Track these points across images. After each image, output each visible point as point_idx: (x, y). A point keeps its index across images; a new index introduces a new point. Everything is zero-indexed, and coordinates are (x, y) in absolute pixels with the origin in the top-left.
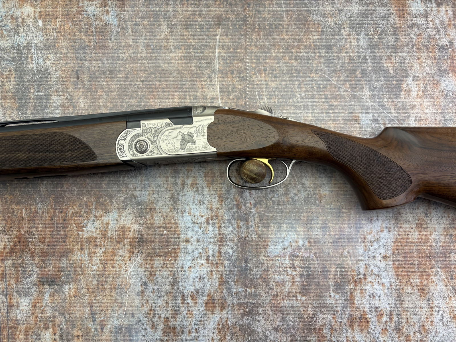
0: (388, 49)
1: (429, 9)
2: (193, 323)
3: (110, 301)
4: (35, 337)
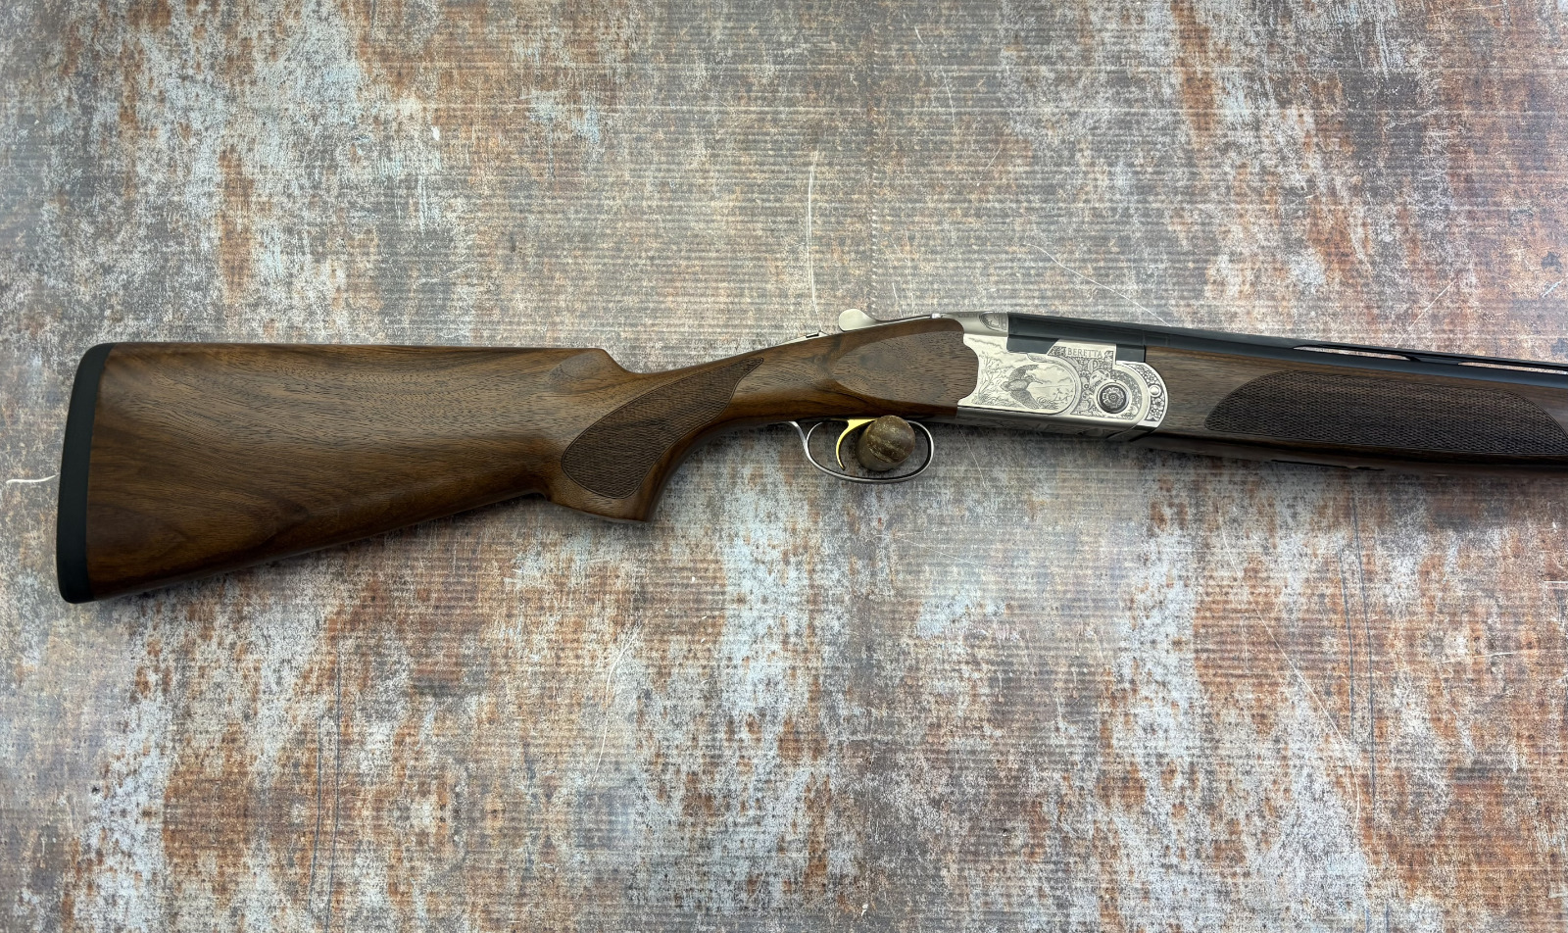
0: (1176, 194)
1: (1263, 112)
2: (750, 786)
3: (567, 734)
4: (397, 814)
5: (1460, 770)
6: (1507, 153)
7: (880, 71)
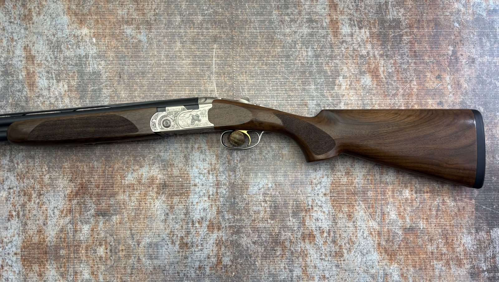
0: (327, 57)
1: (354, 31)
2: (199, 240)
3: (143, 227)
4: (93, 251)
5: (406, 229)
6: (427, 43)
7: (235, 18)
